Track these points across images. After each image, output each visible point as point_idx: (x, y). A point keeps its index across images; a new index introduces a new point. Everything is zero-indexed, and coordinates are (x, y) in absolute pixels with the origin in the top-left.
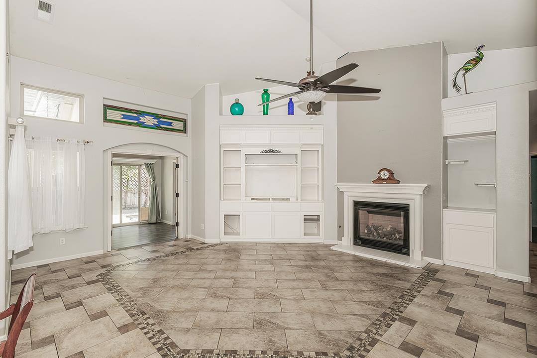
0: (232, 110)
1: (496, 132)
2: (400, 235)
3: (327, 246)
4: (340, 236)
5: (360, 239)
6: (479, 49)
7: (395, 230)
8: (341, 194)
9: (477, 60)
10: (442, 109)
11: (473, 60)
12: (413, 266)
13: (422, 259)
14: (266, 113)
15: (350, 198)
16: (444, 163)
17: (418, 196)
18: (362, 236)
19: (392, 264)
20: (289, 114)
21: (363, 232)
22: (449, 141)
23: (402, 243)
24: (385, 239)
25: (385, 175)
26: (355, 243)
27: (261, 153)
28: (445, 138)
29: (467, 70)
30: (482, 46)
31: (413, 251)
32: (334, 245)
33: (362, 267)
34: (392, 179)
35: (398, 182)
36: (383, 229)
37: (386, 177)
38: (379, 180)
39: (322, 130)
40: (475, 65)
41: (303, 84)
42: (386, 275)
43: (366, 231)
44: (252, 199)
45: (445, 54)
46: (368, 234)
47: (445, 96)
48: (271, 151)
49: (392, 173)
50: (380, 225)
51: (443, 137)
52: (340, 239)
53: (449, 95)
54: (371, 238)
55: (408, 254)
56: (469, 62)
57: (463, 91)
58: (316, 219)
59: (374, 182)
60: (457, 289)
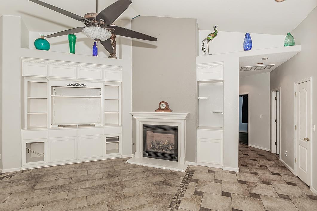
0: (36, 44)
1: (223, 80)
2: (173, 147)
3: (124, 160)
4: (134, 151)
5: (147, 152)
6: (215, 28)
7: (169, 144)
8: (134, 120)
9: (214, 34)
10: (196, 64)
11: (213, 34)
12: (180, 170)
13: (185, 163)
14: (72, 51)
15: (140, 122)
16: (197, 98)
17: (183, 121)
18: (149, 149)
19: (167, 171)
20: (94, 55)
21: (149, 147)
22: (199, 84)
23: (173, 152)
24: (163, 150)
25: (163, 106)
26: (144, 156)
27: (67, 86)
28: (198, 82)
29: (209, 40)
30: (217, 26)
31: (180, 158)
32: (130, 158)
33: (146, 178)
34: (167, 109)
35: (171, 111)
36: (162, 143)
37: (164, 108)
38: (159, 110)
39: (121, 71)
40: (213, 37)
41: (87, 18)
42: (162, 183)
43: (151, 146)
44: (59, 126)
45: (198, 29)
46: (152, 148)
47: (198, 55)
48: (77, 85)
49: (167, 105)
50: (160, 141)
51: (197, 82)
52: (134, 153)
53: (200, 54)
54: (155, 150)
55: (177, 161)
56: (210, 35)
57: (207, 53)
58: (116, 139)
59: (156, 111)
60: (205, 187)
